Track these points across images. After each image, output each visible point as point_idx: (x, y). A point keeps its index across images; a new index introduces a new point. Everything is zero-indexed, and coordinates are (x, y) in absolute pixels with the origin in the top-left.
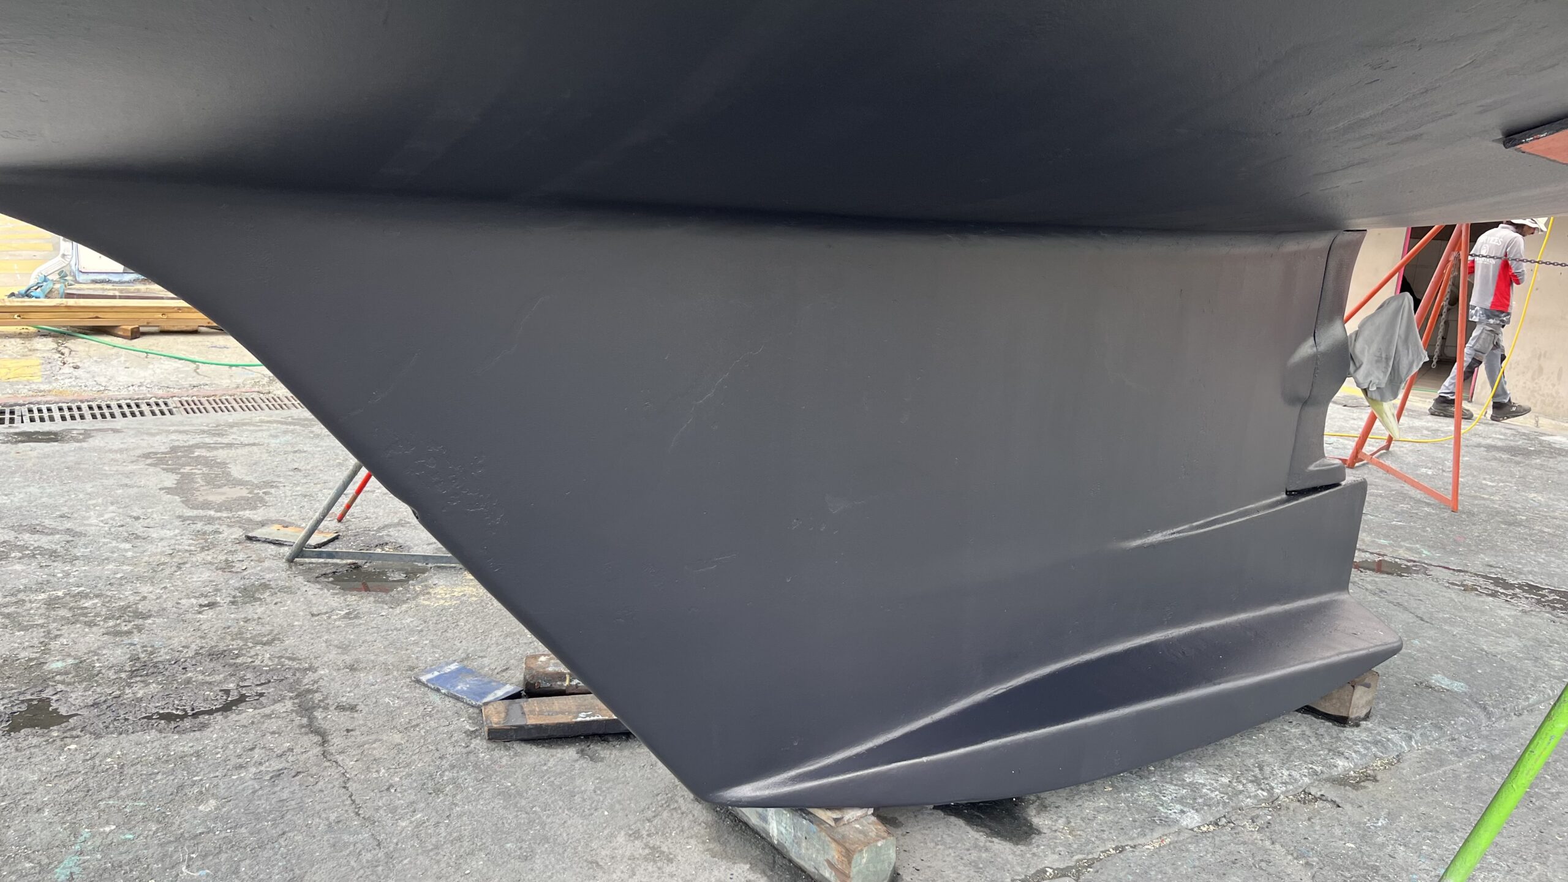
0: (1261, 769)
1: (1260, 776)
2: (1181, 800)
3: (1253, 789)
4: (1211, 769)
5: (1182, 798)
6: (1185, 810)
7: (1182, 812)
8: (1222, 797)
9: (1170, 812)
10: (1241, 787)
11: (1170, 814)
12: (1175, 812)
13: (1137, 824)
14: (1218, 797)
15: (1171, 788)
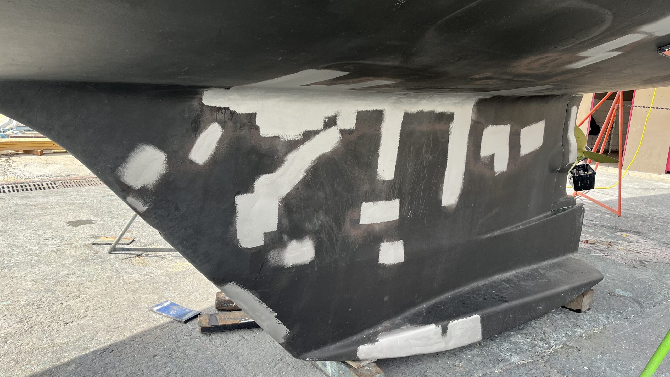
0: (544, 335)
1: (544, 338)
2: (510, 350)
3: (542, 344)
4: (523, 335)
7: (511, 355)
8: (528, 348)
9: (505, 355)
10: (536, 343)
12: (508, 356)
13: (491, 361)
14: (526, 348)
15: (505, 344)
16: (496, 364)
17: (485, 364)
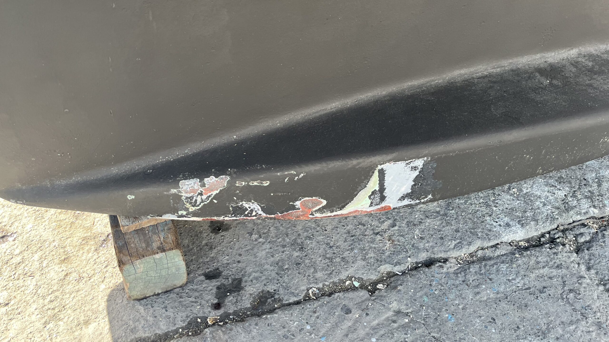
0: (599, 185)
1: (596, 193)
2: (510, 212)
3: (586, 206)
4: (551, 181)
5: (512, 209)
6: (511, 223)
7: (508, 225)
8: (553, 213)
9: (495, 224)
10: (575, 203)
11: (495, 227)
12: (500, 225)
13: (459, 234)
14: (549, 211)
15: (506, 197)
16: (465, 243)
17: (442, 238)
